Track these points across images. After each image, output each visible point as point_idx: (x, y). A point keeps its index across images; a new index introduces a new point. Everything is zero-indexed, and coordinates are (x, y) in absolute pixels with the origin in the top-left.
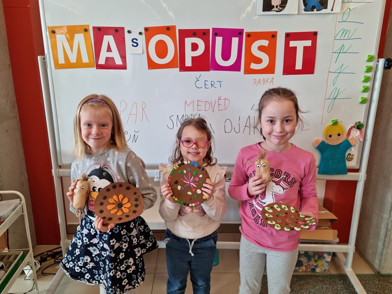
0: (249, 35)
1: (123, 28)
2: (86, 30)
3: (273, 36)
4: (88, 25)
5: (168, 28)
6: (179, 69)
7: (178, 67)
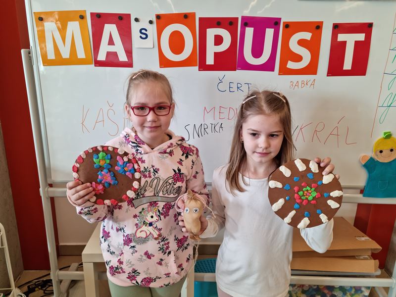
0: (287, 26)
1: (129, 16)
2: (82, 17)
3: (317, 27)
4: (85, 11)
5: (186, 16)
6: (197, 68)
7: (196, 66)
